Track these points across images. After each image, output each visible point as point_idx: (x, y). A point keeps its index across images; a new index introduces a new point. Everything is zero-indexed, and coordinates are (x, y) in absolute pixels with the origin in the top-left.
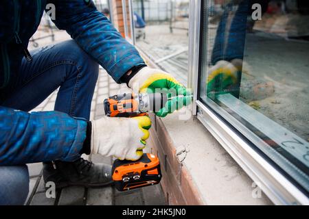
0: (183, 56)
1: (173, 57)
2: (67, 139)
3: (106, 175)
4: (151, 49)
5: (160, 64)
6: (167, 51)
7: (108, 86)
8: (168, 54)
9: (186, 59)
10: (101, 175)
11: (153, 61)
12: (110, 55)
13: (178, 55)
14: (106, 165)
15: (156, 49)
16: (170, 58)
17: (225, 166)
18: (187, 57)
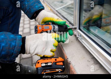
0: (70, 6)
1: (65, 7)
2: (11, 45)
3: (29, 71)
4: (53, 3)
5: (58, 11)
6: (61, 4)
7: (29, 23)
8: (62, 5)
9: (73, 8)
10: (27, 72)
11: (54, 9)
12: (24, 5)
13: (68, 6)
14: (29, 66)
15: (55, 3)
16: (63, 8)
17: (93, 64)
18: (73, 7)
